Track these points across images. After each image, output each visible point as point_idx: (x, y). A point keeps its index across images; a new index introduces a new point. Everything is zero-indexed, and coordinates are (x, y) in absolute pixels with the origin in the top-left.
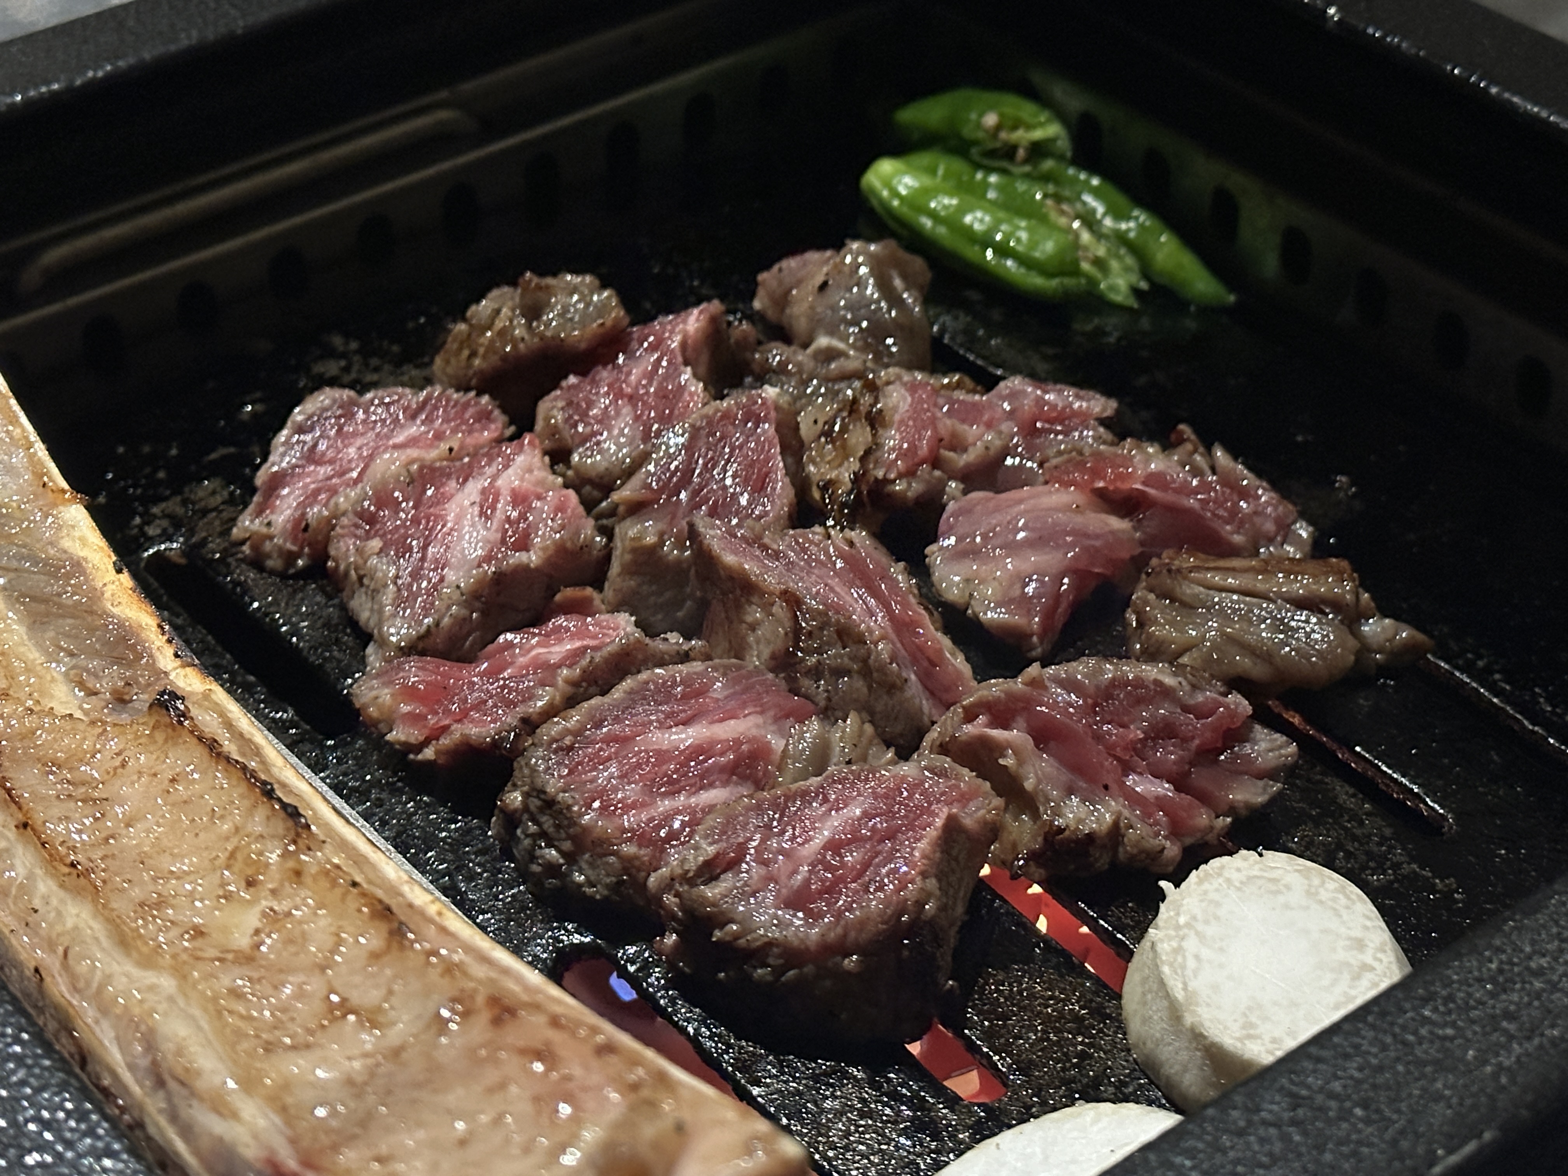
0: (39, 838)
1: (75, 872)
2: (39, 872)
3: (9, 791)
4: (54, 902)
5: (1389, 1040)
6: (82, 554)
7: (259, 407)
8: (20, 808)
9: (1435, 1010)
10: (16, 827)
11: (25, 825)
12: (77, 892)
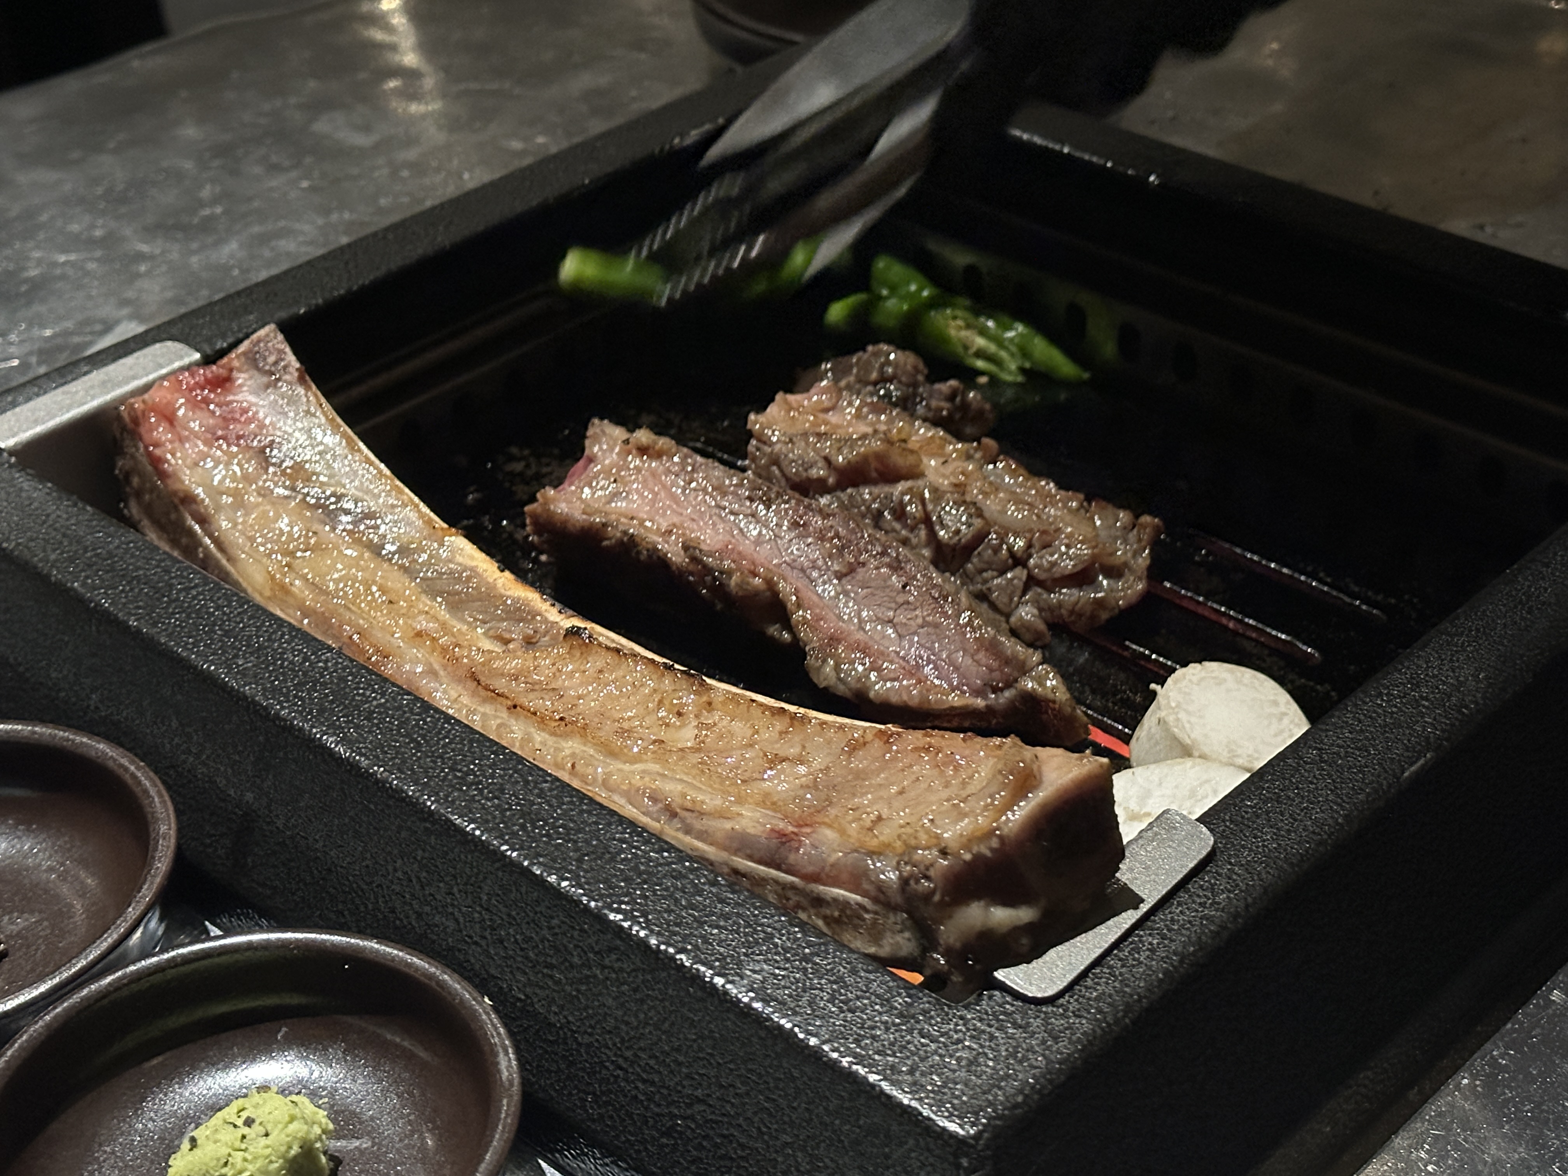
0: (529, 711)
1: (563, 723)
2: (532, 730)
3: (494, 691)
4: (550, 743)
5: (1362, 717)
6: (474, 564)
7: (476, 495)
8: (507, 698)
9: (1382, 700)
10: (509, 709)
11: (515, 707)
12: (565, 736)
